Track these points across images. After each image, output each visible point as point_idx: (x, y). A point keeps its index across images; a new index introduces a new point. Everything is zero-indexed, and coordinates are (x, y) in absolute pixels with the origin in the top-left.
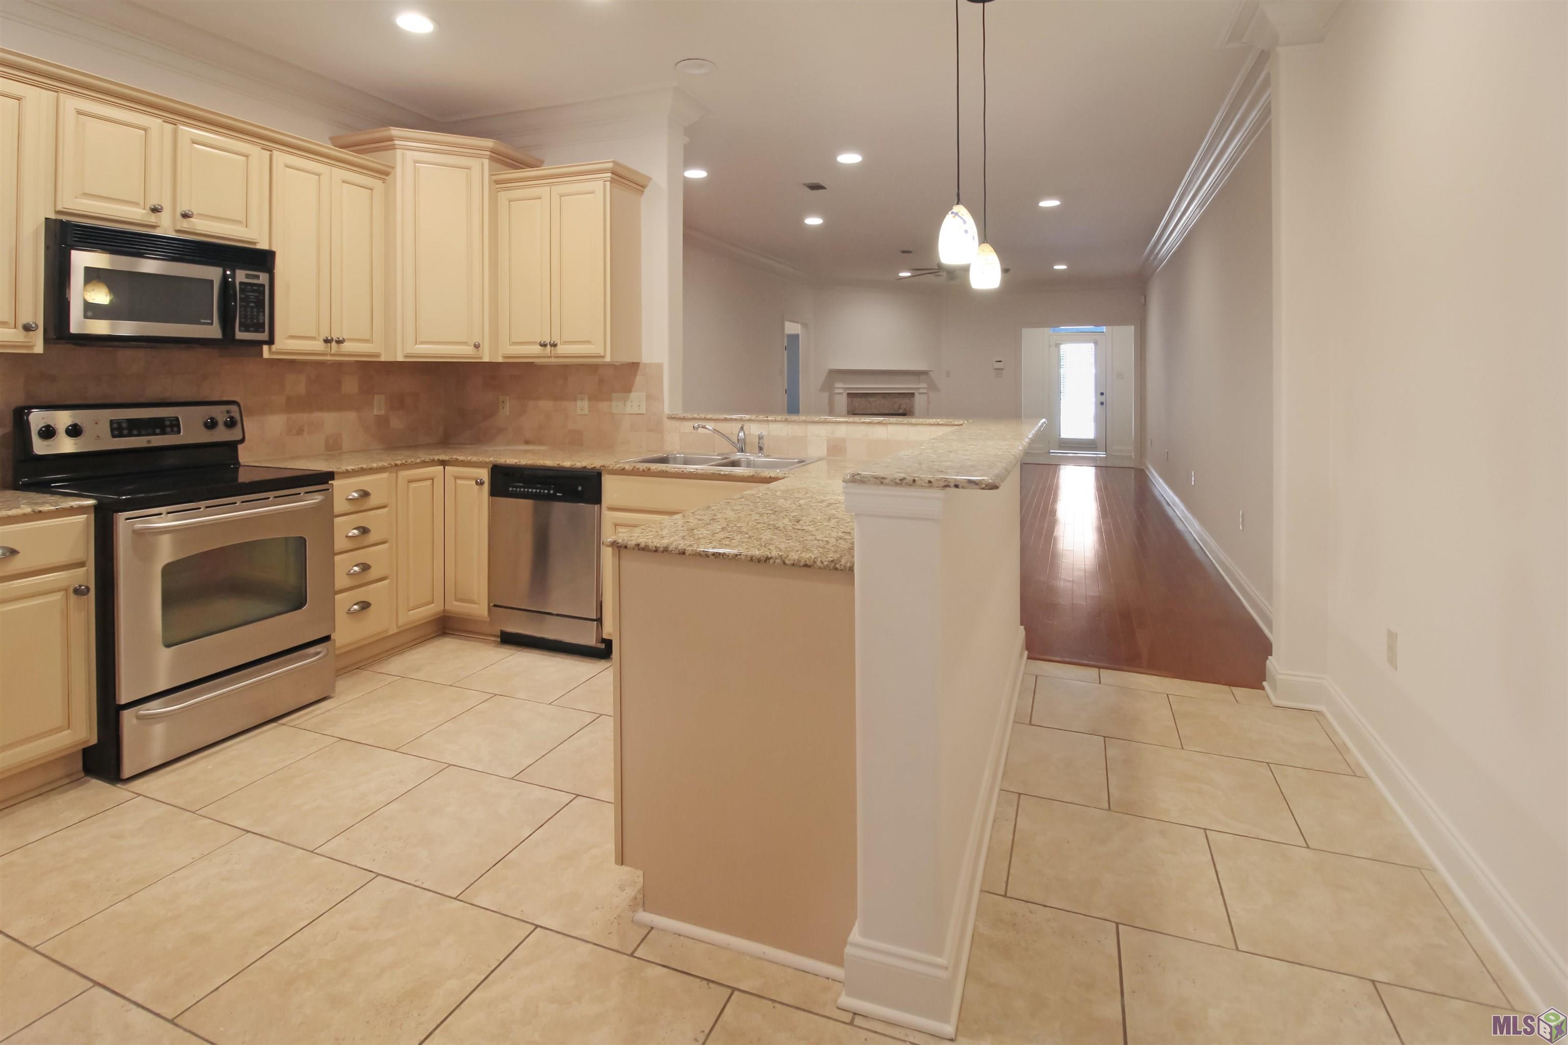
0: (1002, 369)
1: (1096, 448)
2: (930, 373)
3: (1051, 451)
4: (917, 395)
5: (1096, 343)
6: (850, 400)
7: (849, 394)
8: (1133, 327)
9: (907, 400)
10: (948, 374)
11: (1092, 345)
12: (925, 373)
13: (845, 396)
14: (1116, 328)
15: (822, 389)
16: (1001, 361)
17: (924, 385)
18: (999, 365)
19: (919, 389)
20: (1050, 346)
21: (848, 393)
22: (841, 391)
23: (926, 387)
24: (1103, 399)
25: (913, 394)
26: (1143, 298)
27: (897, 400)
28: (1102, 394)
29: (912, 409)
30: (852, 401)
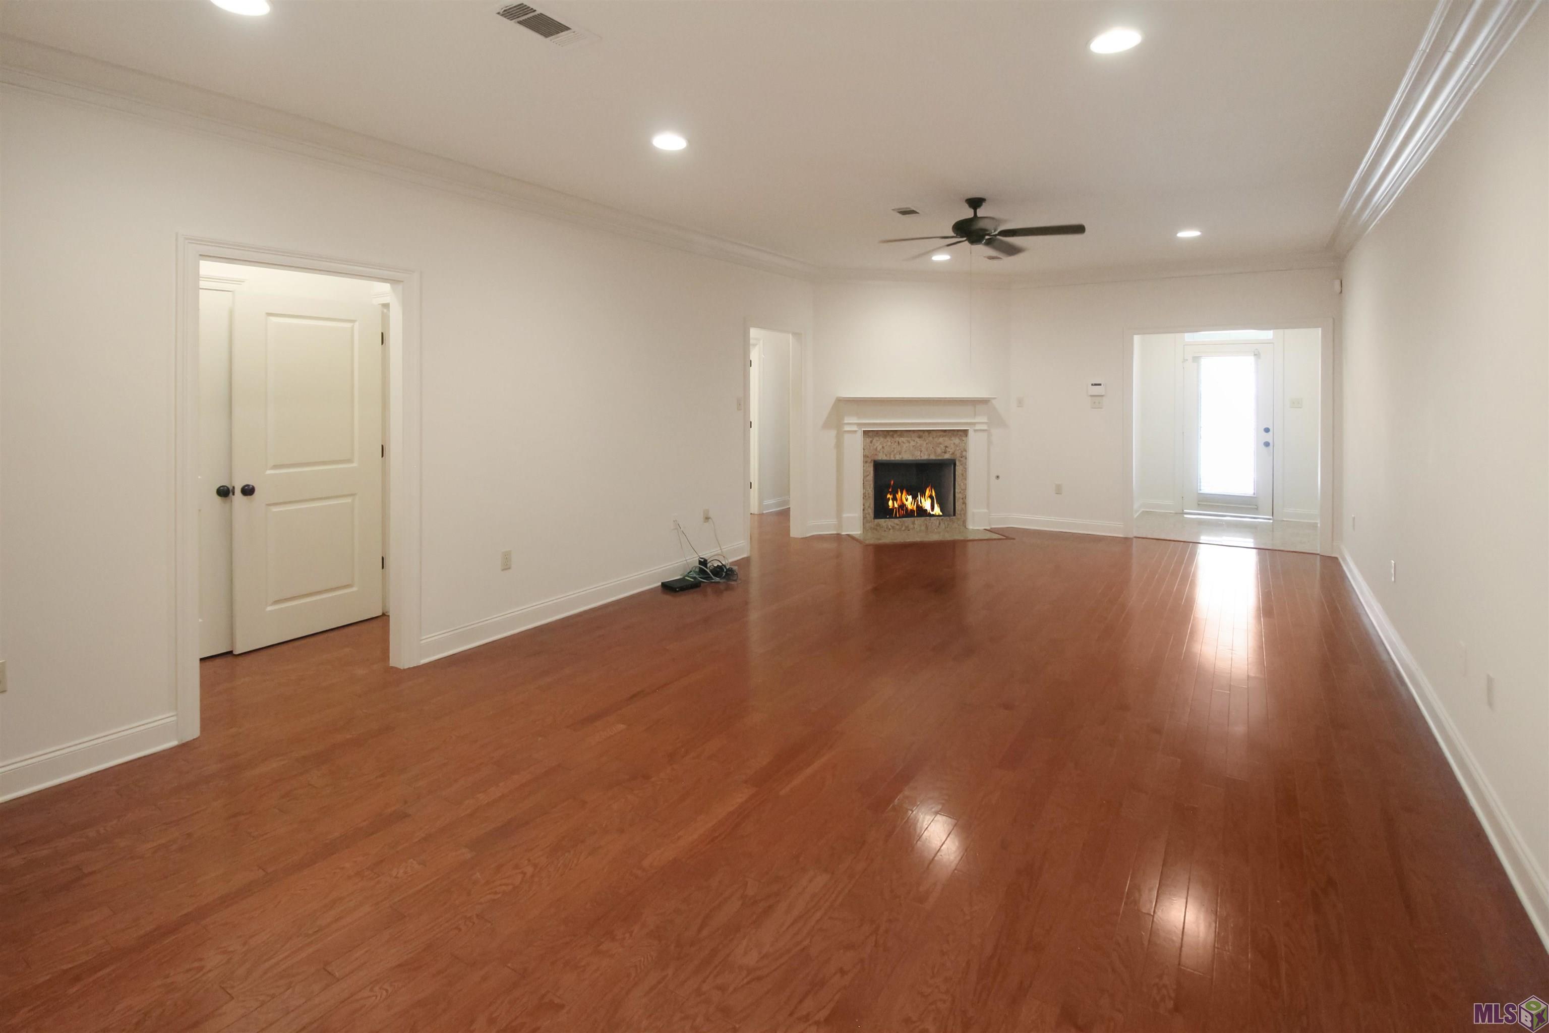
0: (1102, 396)
1: (1257, 509)
2: (994, 401)
3: (1185, 511)
4: (971, 433)
5: (1257, 355)
6: (868, 440)
7: (866, 433)
8: (1320, 329)
9: (957, 441)
10: (1020, 403)
11: (1252, 359)
12: (984, 402)
13: (859, 435)
14: (1289, 332)
15: (826, 425)
16: (1100, 385)
17: (985, 420)
18: (1096, 390)
19: (974, 424)
20: (1185, 360)
21: (864, 431)
22: (855, 428)
23: (986, 421)
24: (1268, 437)
25: (965, 432)
26: (1337, 283)
27: (941, 440)
28: (1267, 430)
29: (964, 453)
30: (871, 442)
